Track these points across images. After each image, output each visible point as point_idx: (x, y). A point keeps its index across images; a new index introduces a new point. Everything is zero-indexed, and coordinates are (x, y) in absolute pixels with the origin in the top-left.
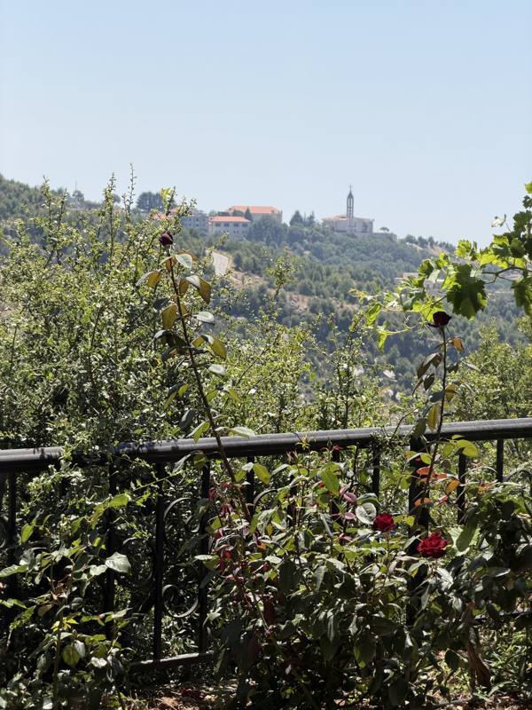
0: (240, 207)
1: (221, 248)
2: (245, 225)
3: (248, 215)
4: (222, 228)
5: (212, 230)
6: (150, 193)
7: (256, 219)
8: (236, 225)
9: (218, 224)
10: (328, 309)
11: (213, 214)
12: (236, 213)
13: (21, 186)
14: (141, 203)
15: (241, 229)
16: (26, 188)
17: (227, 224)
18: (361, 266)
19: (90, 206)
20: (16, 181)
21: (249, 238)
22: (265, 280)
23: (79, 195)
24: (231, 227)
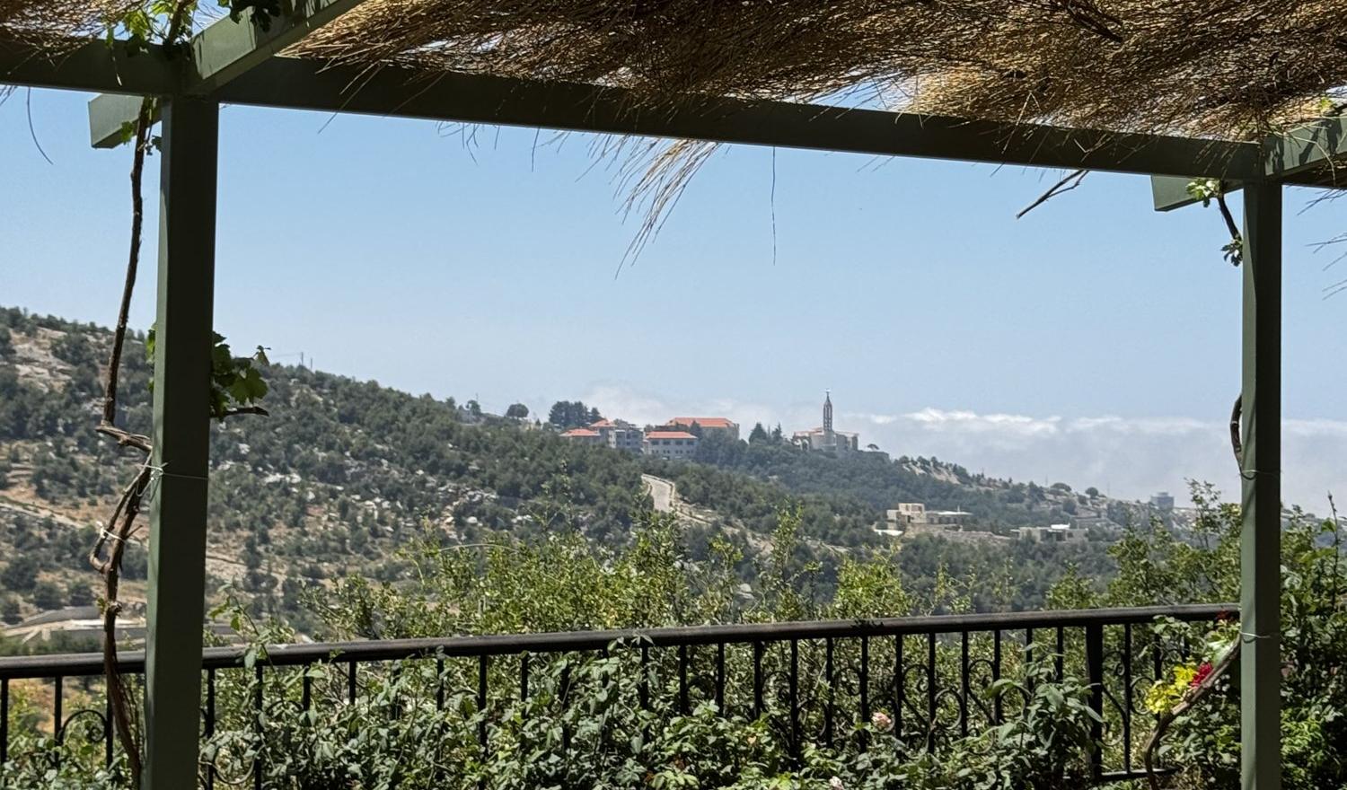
0: (684, 419)
1: (661, 474)
2: (690, 442)
3: (695, 428)
4: (660, 448)
5: (648, 451)
6: (567, 403)
7: (708, 434)
8: (679, 442)
9: (655, 442)
10: (805, 553)
11: (648, 429)
12: (678, 427)
13: (402, 395)
14: (553, 418)
15: (685, 447)
16: (409, 398)
17: (666, 442)
18: (843, 496)
19: (491, 420)
20: (395, 389)
21: (696, 460)
22: (720, 514)
23: (475, 406)
24: (672, 447)
